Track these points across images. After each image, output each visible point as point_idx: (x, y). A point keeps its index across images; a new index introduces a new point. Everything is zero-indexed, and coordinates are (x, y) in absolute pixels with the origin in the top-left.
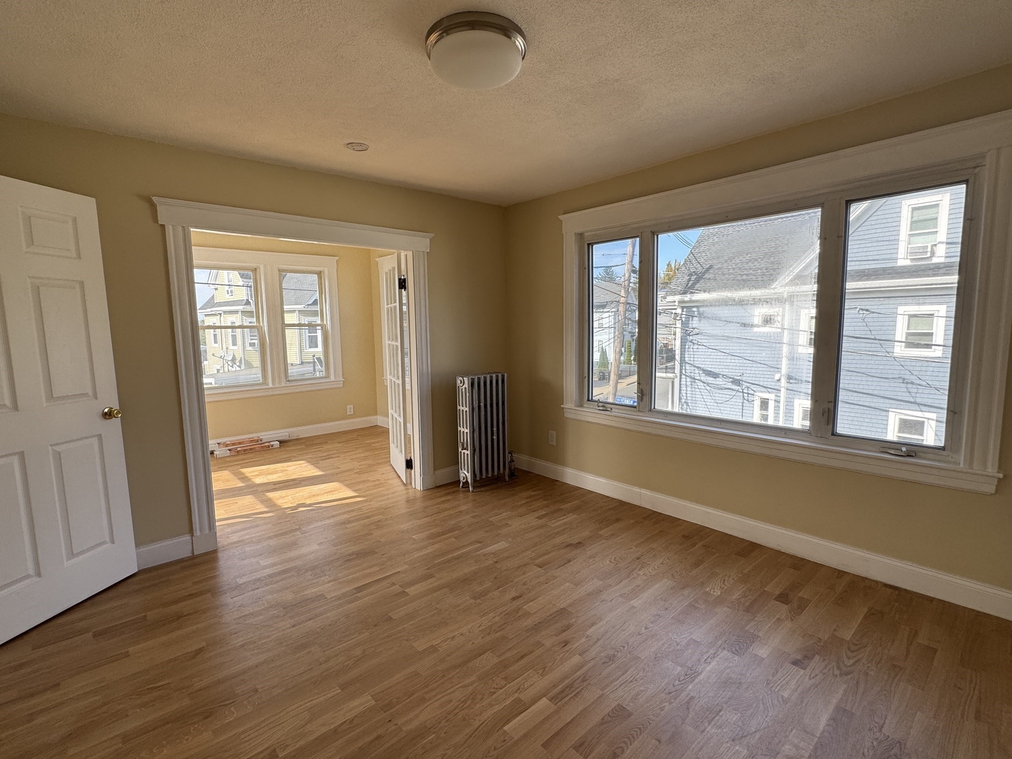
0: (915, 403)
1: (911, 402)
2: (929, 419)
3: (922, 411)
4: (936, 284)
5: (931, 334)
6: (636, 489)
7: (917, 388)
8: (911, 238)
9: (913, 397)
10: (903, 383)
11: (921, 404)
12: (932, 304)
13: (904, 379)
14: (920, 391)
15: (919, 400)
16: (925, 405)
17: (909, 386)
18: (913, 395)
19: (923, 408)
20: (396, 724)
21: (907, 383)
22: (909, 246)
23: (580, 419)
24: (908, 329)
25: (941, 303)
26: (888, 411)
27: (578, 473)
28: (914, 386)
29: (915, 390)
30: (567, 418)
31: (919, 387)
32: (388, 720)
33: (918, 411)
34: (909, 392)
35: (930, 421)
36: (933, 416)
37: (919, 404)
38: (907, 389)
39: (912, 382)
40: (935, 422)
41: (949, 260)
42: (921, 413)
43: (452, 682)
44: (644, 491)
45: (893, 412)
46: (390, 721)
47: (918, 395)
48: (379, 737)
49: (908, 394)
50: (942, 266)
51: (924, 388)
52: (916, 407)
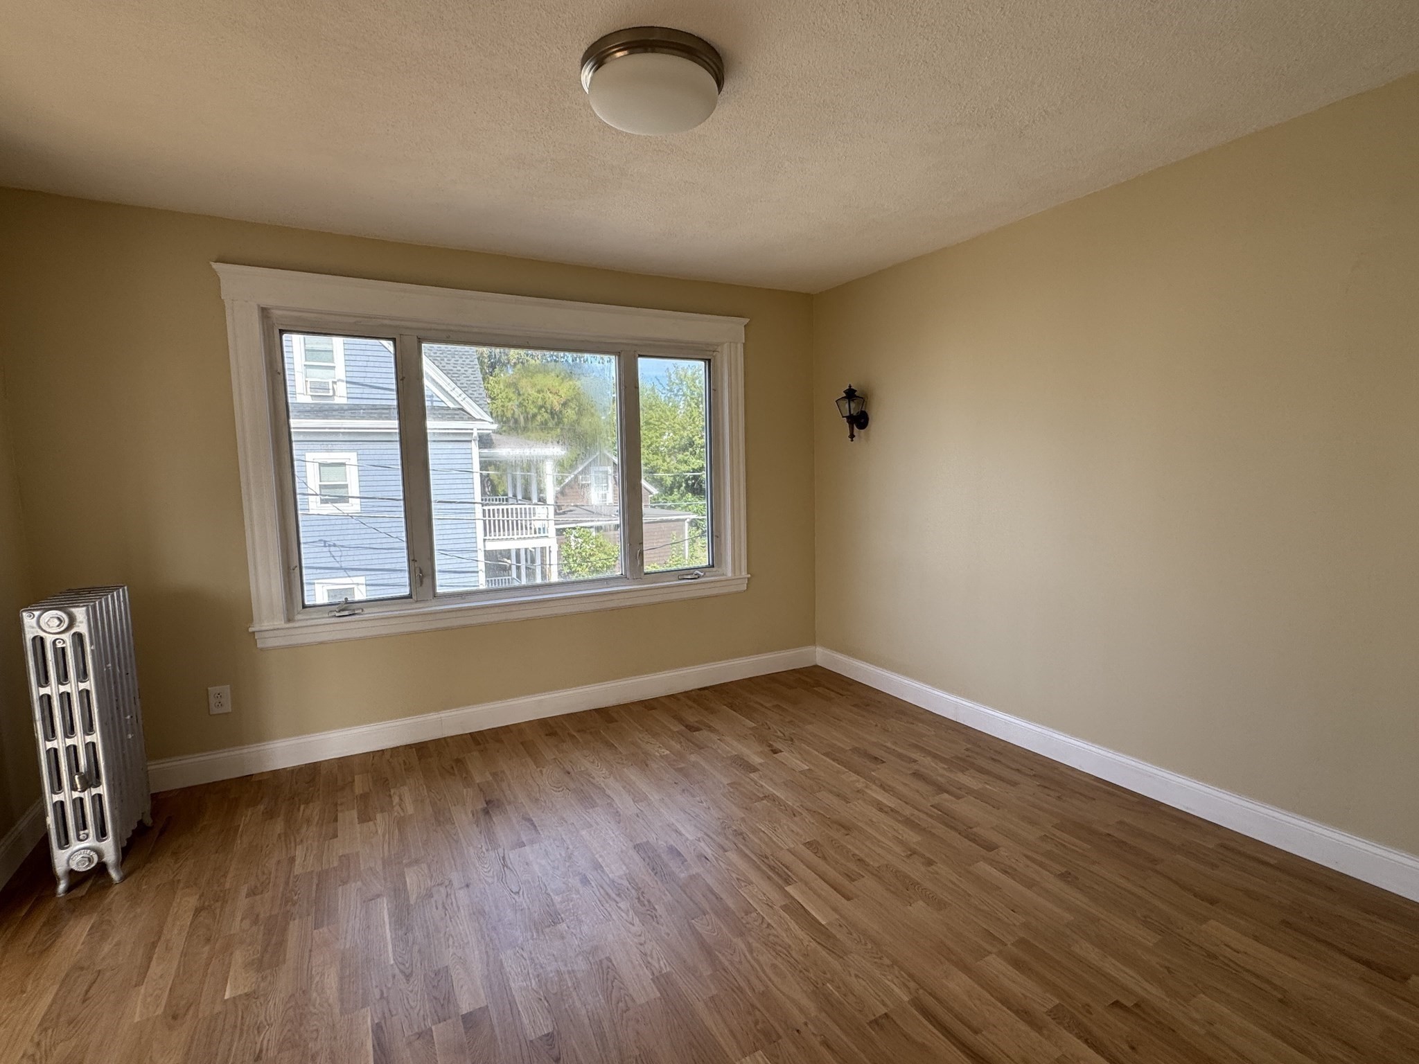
0: (341, 568)
1: (337, 569)
2: (358, 584)
3: (349, 577)
4: (345, 428)
5: (346, 486)
6: (433, 716)
7: (341, 551)
8: (307, 370)
9: (338, 562)
10: (325, 546)
11: (347, 569)
12: (342, 450)
13: (325, 542)
14: (344, 553)
15: (344, 565)
16: (353, 569)
17: (332, 549)
18: (338, 559)
19: (351, 573)
20: (806, 1024)
21: (330, 546)
22: (309, 380)
23: (300, 642)
24: (321, 481)
25: (350, 451)
26: (314, 584)
27: (302, 741)
28: (338, 549)
29: (339, 554)
30: (262, 649)
31: (342, 549)
32: (797, 1034)
33: (346, 577)
34: (333, 557)
35: (360, 587)
36: (362, 580)
37: (345, 569)
38: (331, 554)
39: (334, 544)
40: (364, 586)
41: (351, 402)
42: (348, 578)
43: (740, 962)
44: (444, 714)
45: (318, 583)
46: (798, 1031)
47: (343, 559)
48: (826, 1044)
49: (332, 559)
50: (346, 407)
51: (348, 549)
52: (342, 573)
